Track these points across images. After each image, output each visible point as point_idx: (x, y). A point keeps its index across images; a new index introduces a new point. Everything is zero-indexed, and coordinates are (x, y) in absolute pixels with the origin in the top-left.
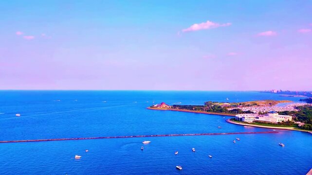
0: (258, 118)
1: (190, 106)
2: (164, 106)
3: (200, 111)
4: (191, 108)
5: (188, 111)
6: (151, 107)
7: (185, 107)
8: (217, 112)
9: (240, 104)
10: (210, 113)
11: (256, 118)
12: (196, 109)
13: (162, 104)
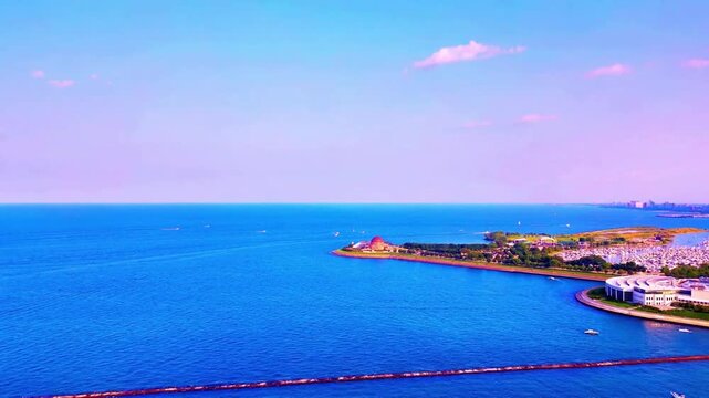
0: (689, 293)
1: (451, 246)
2: (380, 246)
3: (482, 263)
4: (455, 251)
5: (448, 261)
6: (343, 250)
7: (438, 250)
8: (535, 267)
9: (581, 240)
10: (513, 269)
11: (682, 292)
12: (470, 257)
13: (374, 240)
